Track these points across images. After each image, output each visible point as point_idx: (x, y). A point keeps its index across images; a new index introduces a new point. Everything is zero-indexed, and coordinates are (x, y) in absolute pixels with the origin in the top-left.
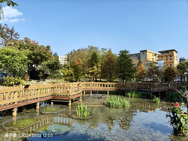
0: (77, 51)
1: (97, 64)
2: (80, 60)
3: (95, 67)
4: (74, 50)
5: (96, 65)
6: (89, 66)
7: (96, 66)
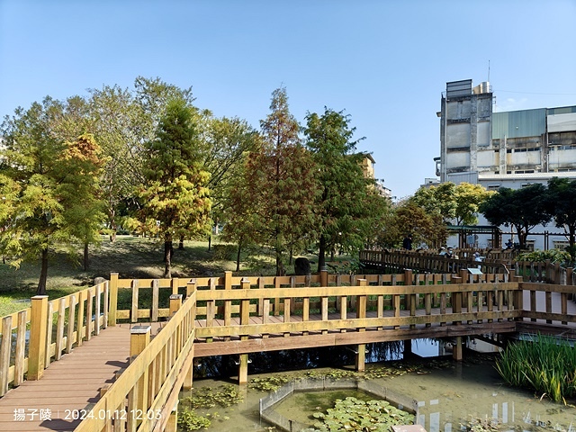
0: (66, 103)
1: (190, 167)
2: (93, 141)
3: (183, 181)
4: (48, 98)
5: (188, 171)
6: (153, 177)
7: (189, 178)
